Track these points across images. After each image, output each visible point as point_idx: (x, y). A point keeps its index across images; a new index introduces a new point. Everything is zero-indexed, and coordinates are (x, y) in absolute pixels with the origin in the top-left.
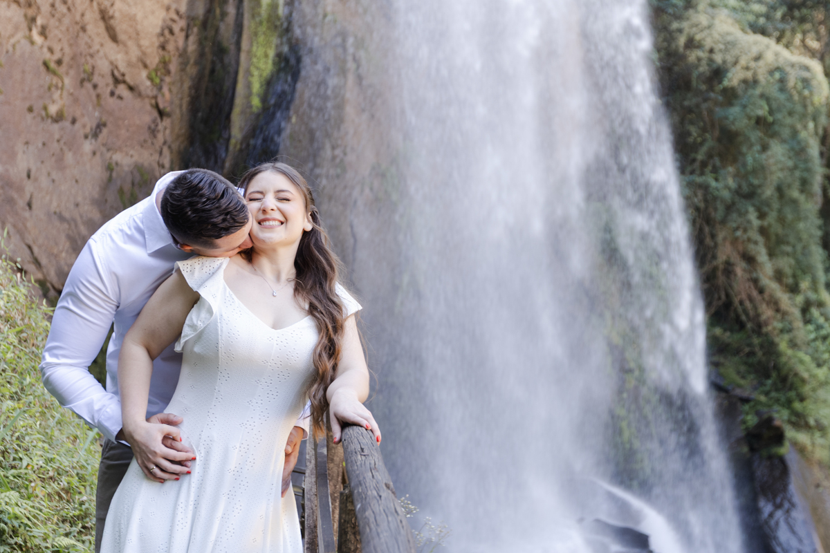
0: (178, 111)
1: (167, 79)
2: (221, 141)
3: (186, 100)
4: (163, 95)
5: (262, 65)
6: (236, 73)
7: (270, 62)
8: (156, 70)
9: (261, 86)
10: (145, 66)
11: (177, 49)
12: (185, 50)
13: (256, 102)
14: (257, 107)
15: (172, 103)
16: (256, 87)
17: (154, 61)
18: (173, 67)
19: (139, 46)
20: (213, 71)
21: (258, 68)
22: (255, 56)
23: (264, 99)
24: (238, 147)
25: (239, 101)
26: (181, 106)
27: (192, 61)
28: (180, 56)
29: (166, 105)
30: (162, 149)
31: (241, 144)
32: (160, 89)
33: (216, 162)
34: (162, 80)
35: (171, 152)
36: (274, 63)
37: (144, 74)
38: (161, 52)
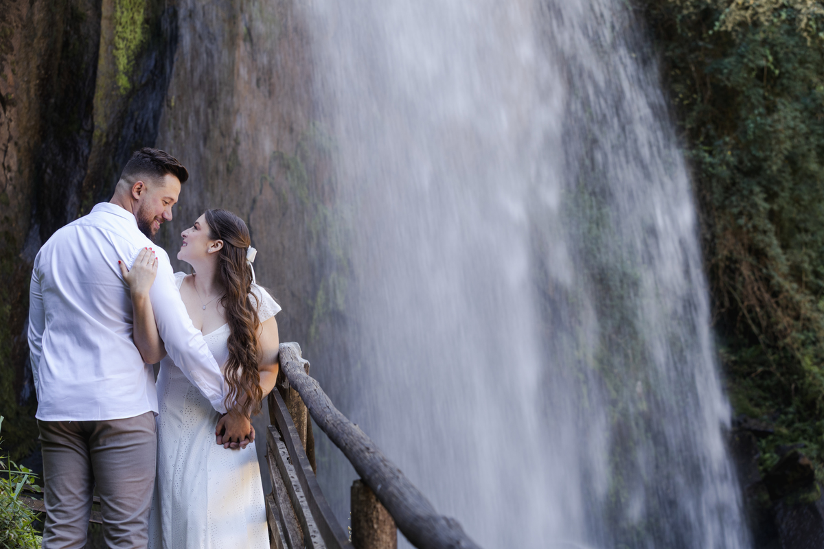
0: (25, 98)
1: (10, 58)
2: (82, 133)
3: (34, 82)
5: (128, 35)
6: (97, 46)
7: (139, 30)
9: (129, 62)
11: (21, 18)
12: (30, 20)
13: (123, 81)
14: (125, 89)
15: (16, 88)
16: (123, 62)
20: (66, 44)
21: (123, 39)
22: (120, 24)
23: (133, 78)
24: (104, 140)
25: (102, 81)
26: (28, 91)
27: (39, 33)
28: (25, 27)
29: (10, 90)
30: (7, 147)
31: (107, 136)
33: (77, 160)
35: (19, 151)
36: (144, 32)
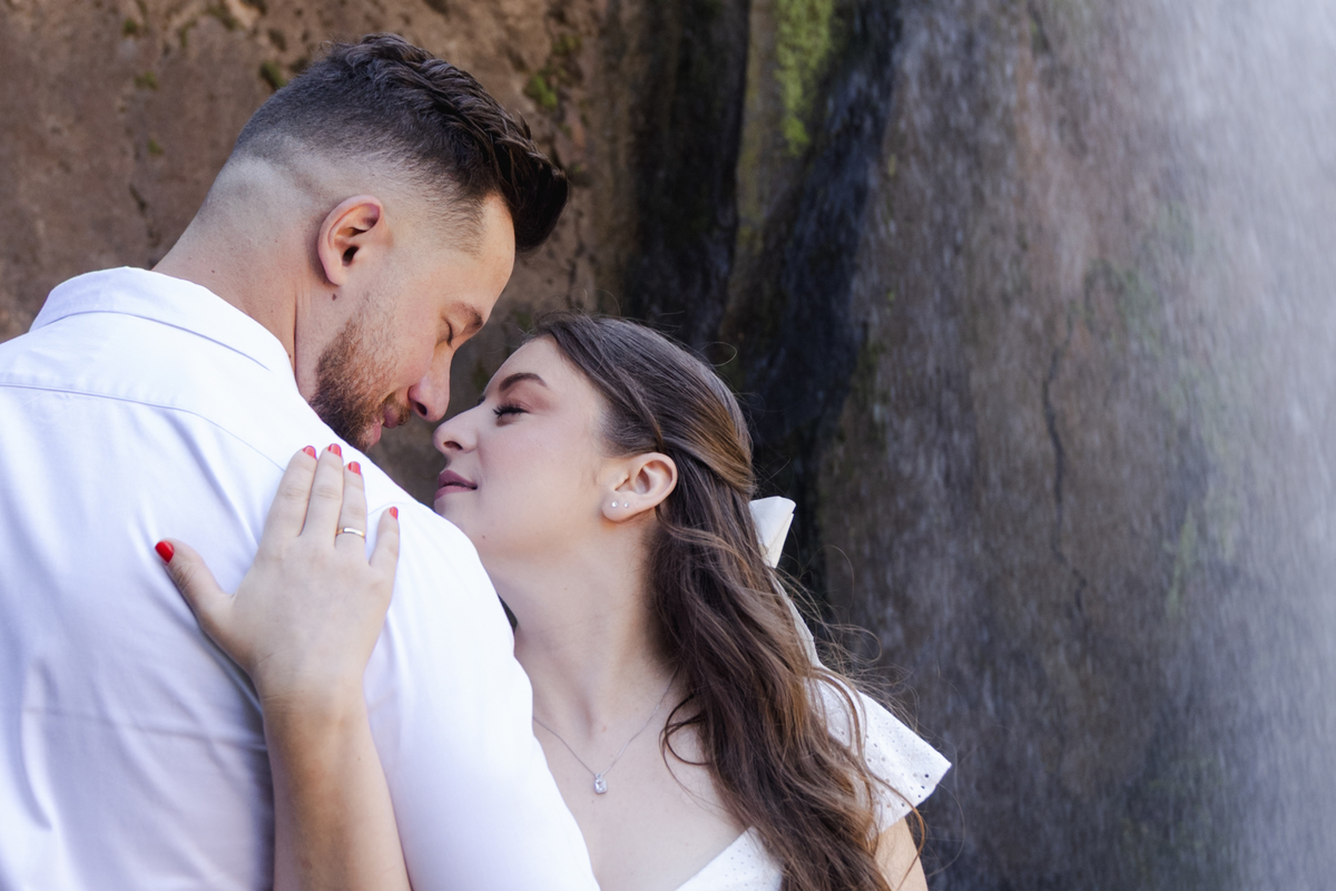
0: (606, 171)
1: (576, 94)
2: (717, 233)
3: (626, 139)
4: (568, 133)
5: (804, 41)
6: (743, 63)
7: (824, 31)
8: (546, 74)
9: (806, 93)
10: (519, 65)
11: (594, 15)
12: (614, 18)
13: (795, 131)
14: (799, 146)
15: (590, 150)
16: (793, 92)
17: (539, 49)
18: (587, 63)
19: (500, 16)
20: (685, 65)
21: (794, 48)
22: (787, 19)
23: (814, 124)
24: (759, 245)
25: (753, 134)
26: (613, 157)
27: (633, 44)
28: (603, 33)
29: (578, 156)
30: (574, 266)
31: (766, 238)
32: (559, 118)
33: (706, 287)
34: (562, 97)
35: (598, 273)
36: (835, 33)
37: (517, 84)
38: (556, 29)
